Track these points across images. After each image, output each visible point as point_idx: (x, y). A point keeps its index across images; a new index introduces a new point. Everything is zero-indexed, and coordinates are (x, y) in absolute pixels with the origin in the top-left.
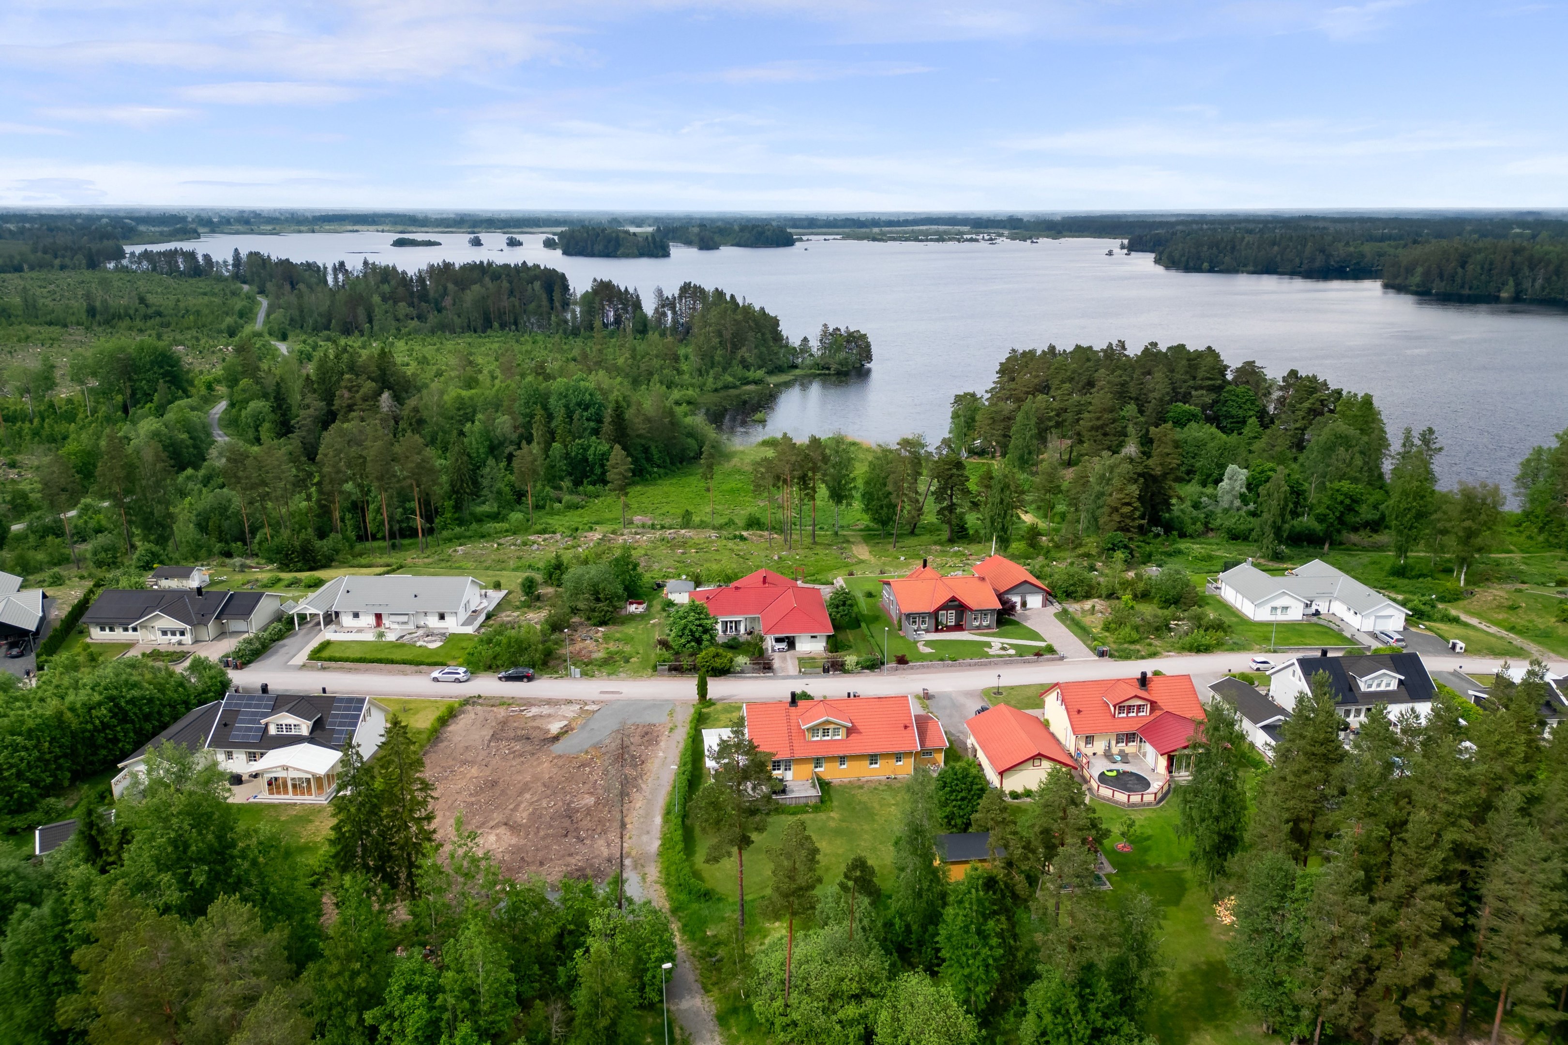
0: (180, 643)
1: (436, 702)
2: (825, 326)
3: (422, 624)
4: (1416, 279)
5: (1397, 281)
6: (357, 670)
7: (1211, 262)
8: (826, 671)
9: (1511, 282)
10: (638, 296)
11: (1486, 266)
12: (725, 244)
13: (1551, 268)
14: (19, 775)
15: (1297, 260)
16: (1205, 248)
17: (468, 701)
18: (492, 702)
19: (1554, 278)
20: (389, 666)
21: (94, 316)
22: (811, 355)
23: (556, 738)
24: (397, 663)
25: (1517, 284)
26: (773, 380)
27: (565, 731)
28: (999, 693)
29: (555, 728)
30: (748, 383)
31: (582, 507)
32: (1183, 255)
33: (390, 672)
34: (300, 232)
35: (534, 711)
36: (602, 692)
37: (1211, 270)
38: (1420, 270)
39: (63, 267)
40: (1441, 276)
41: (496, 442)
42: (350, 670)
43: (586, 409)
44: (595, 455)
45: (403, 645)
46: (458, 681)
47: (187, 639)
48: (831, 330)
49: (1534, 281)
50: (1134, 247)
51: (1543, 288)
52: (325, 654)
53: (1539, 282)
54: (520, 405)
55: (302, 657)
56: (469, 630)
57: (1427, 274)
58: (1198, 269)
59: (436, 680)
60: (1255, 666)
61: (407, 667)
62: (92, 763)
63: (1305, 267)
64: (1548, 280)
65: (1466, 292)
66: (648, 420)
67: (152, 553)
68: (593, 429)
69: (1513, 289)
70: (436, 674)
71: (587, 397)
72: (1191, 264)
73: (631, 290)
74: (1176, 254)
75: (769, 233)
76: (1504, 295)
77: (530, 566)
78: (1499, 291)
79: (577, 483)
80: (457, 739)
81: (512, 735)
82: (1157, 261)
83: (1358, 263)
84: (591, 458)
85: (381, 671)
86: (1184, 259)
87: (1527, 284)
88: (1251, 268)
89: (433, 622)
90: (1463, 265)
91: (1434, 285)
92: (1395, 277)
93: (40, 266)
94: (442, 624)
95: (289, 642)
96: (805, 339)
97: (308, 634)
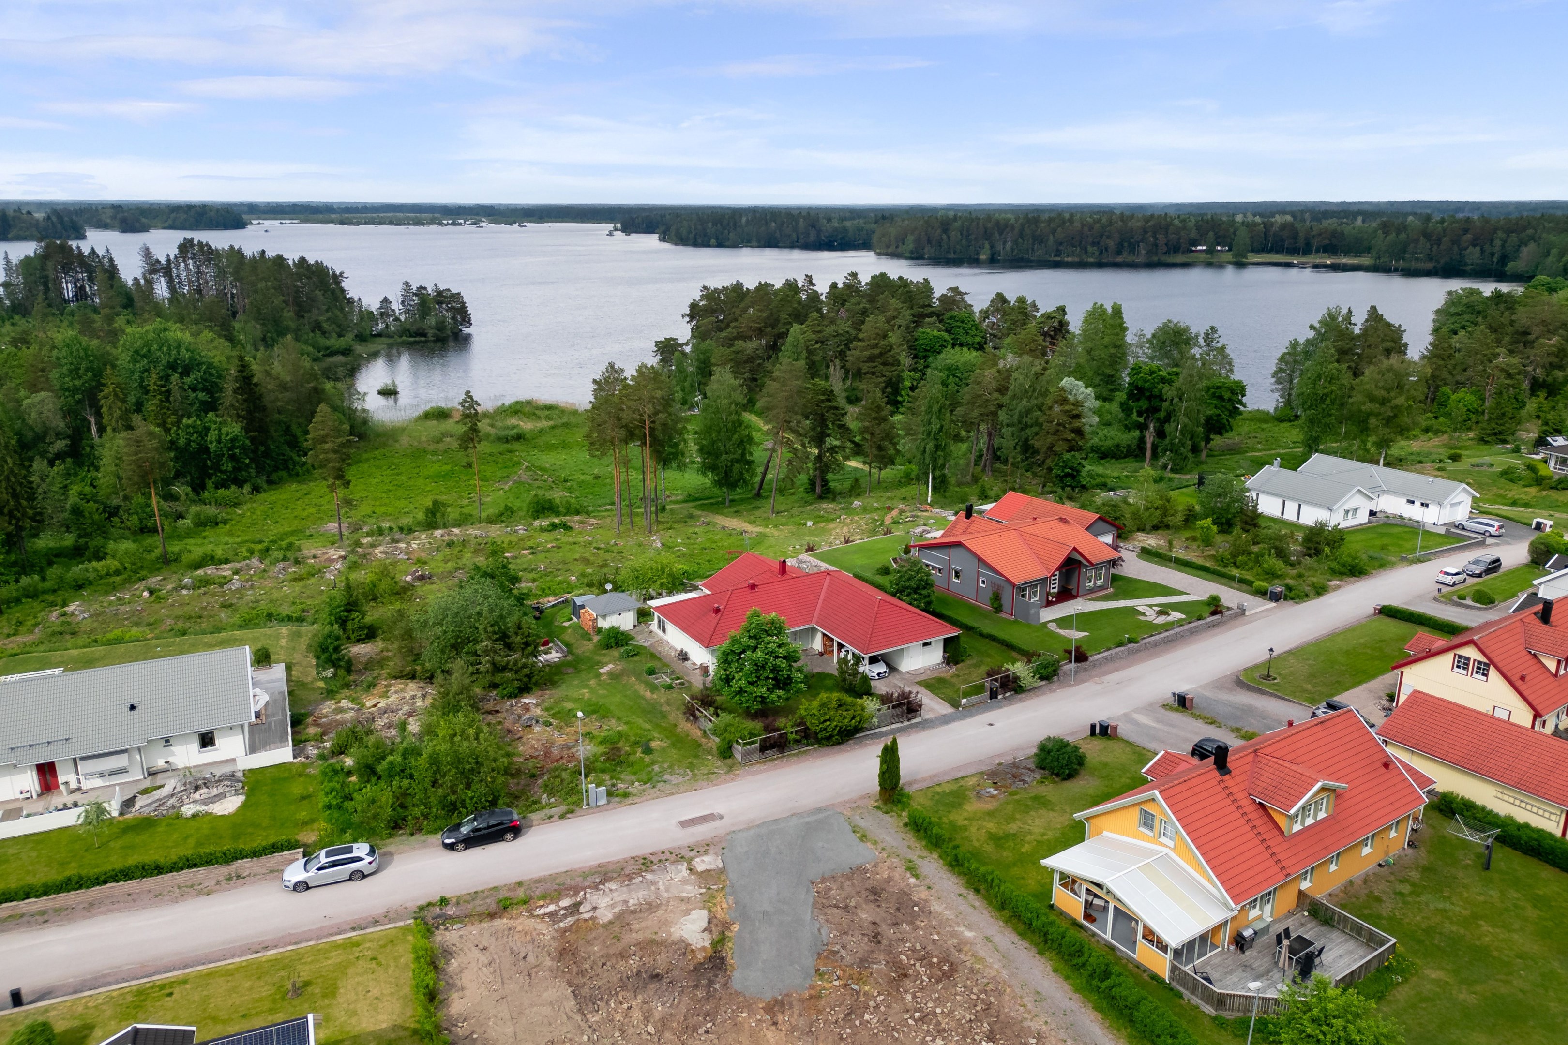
1: (354, 944)
2: (406, 284)
3: (161, 763)
4: (910, 245)
5: (890, 250)
6: (63, 915)
7: (717, 239)
9: (987, 246)
10: (111, 260)
11: (965, 233)
12: (156, 228)
13: (1016, 231)
15: (794, 235)
16: (710, 225)
17: (429, 919)
18: (479, 906)
19: (1020, 240)
20: (151, 882)
23: (720, 958)
25: (992, 247)
26: (359, 349)
27: (720, 936)
29: (689, 932)
30: (333, 354)
31: (225, 522)
32: (690, 232)
33: (157, 897)
36: (684, 824)
37: (720, 245)
38: (911, 238)
40: (929, 241)
41: (30, 435)
42: (43, 919)
43: (186, 372)
44: (219, 441)
45: (146, 824)
46: (359, 875)
48: (414, 288)
49: (1005, 243)
50: (628, 229)
51: (1012, 250)
53: (1009, 245)
54: (63, 377)
56: (279, 756)
57: (918, 241)
58: (707, 245)
59: (302, 886)
61: (201, 873)
63: (802, 241)
64: (1015, 242)
65: (952, 256)
66: (283, 387)
68: (203, 403)
69: (989, 252)
70: (295, 872)
71: (185, 354)
72: (699, 241)
73: (101, 252)
74: (684, 232)
75: (212, 214)
76: (983, 257)
77: (270, 616)
78: (978, 254)
79: (198, 487)
82: (663, 239)
83: (843, 238)
84: (213, 447)
85: (132, 902)
86: (692, 236)
87: (999, 247)
88: (756, 244)
89: (187, 755)
90: (945, 231)
91: (926, 250)
92: (888, 247)
94: (210, 756)
96: (386, 300)
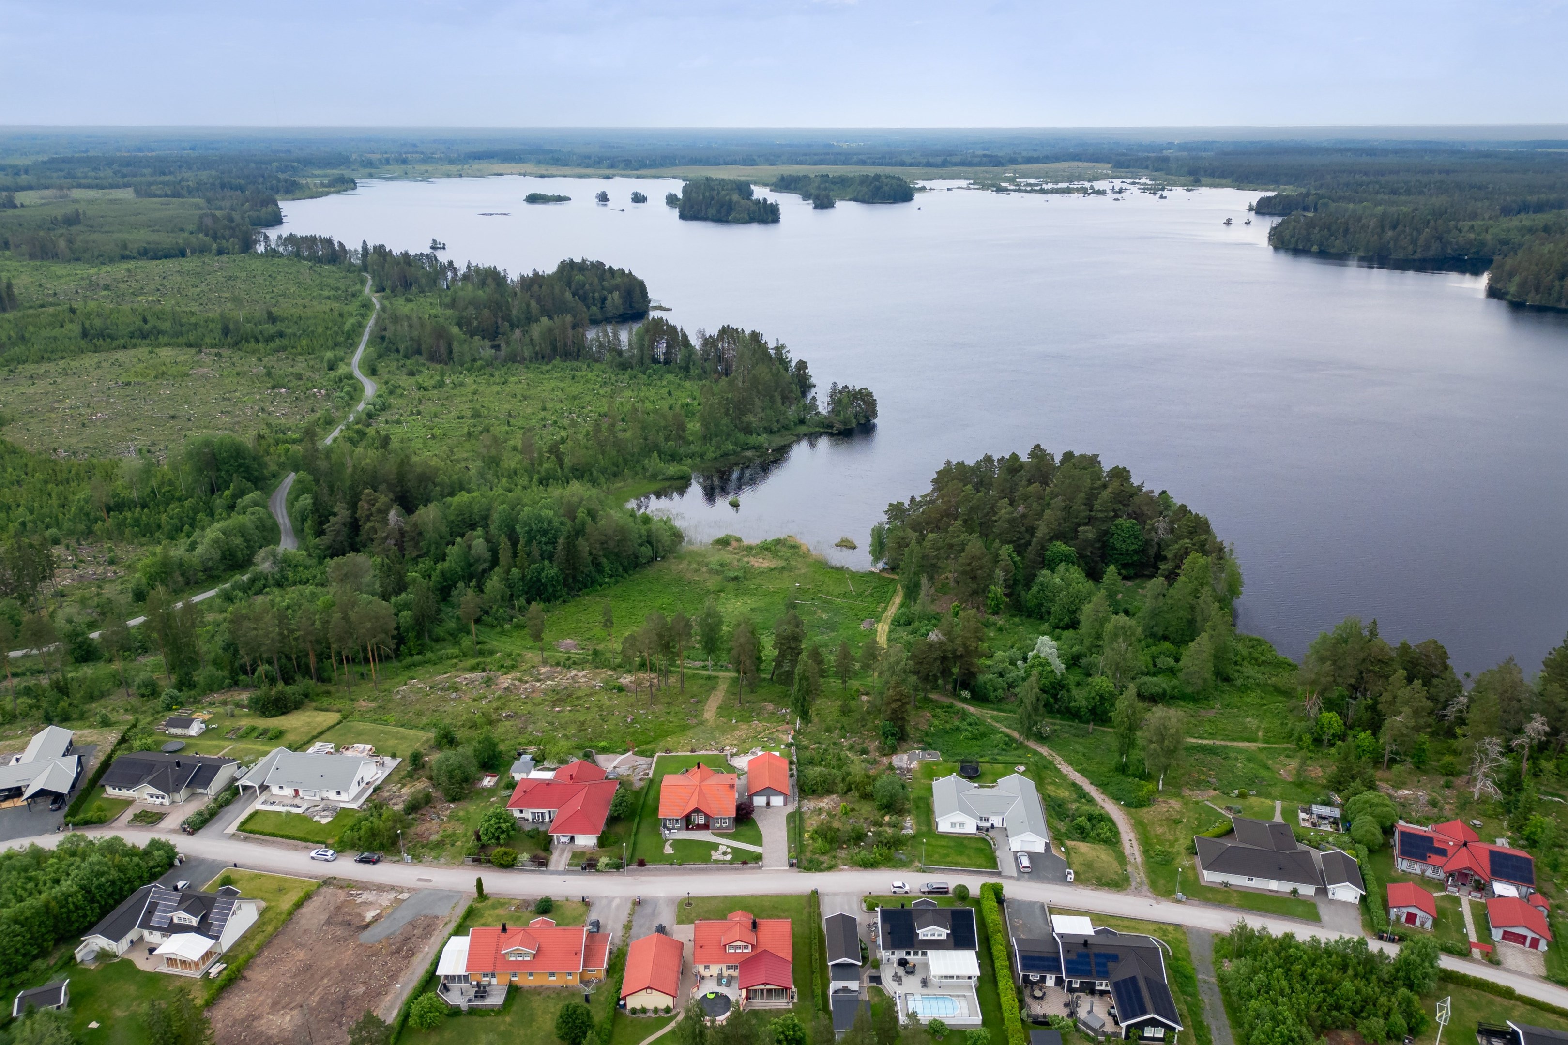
0: (162, 804)
1: (304, 881)
2: (834, 384)
3: (325, 796)
6: (266, 843)
8: (584, 869)
14: (17, 951)
16: (1316, 230)
17: (328, 882)
20: (288, 841)
21: (226, 335)
22: (818, 414)
23: (368, 926)
24: (294, 838)
27: (376, 919)
28: (689, 904)
29: (369, 915)
30: (748, 449)
32: (1292, 236)
33: (287, 847)
34: (449, 176)
35: (366, 896)
36: (419, 880)
37: (1319, 254)
39: (220, 252)
43: (544, 535)
45: (306, 819)
46: (326, 860)
47: (166, 801)
48: (840, 387)
52: (249, 827)
55: (232, 828)
56: (355, 806)
59: (312, 858)
60: (893, 890)
61: (300, 843)
62: (69, 931)
67: (171, 697)
70: (313, 854)
71: (546, 525)
75: (886, 188)
79: (532, 600)
80: (303, 921)
81: (340, 919)
84: (543, 580)
85: (281, 845)
89: (332, 795)
93: (202, 250)
94: (337, 798)
95: (232, 808)
97: (247, 800)
